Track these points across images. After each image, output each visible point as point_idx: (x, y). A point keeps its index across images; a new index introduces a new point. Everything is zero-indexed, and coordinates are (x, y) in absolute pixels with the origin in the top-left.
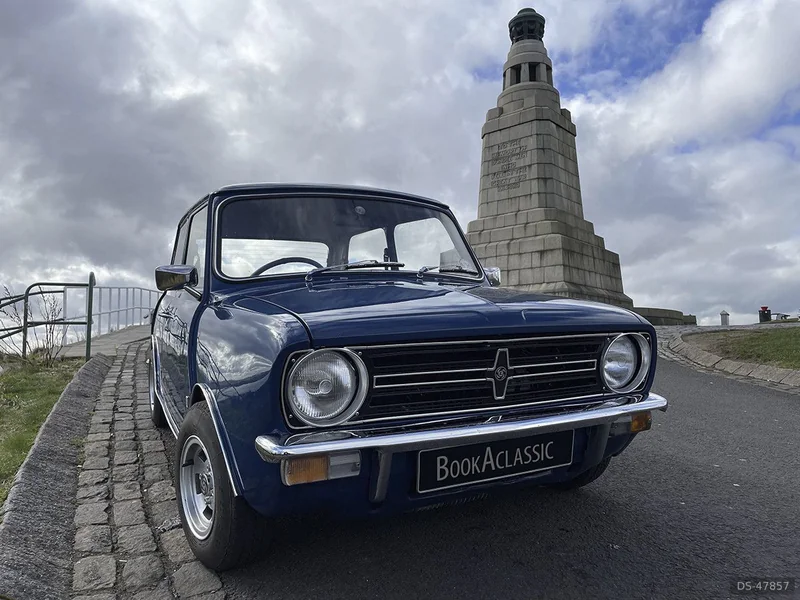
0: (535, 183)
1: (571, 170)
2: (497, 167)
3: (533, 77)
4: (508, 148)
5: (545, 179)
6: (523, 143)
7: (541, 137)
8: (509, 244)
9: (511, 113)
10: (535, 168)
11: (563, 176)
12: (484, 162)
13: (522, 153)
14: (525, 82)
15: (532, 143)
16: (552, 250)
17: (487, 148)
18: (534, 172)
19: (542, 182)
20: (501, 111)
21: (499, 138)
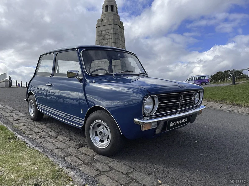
0: (113, 44)
1: (123, 41)
2: (101, 38)
3: (112, 10)
4: (104, 32)
5: (116, 43)
6: (109, 31)
7: (114, 30)
8: (105, 63)
9: (105, 21)
10: (113, 39)
11: (121, 43)
12: (97, 36)
13: (109, 34)
14: (109, 12)
15: (112, 31)
16: (118, 65)
17: (98, 31)
18: (112, 40)
19: (115, 44)
20: (102, 20)
21: (101, 28)
